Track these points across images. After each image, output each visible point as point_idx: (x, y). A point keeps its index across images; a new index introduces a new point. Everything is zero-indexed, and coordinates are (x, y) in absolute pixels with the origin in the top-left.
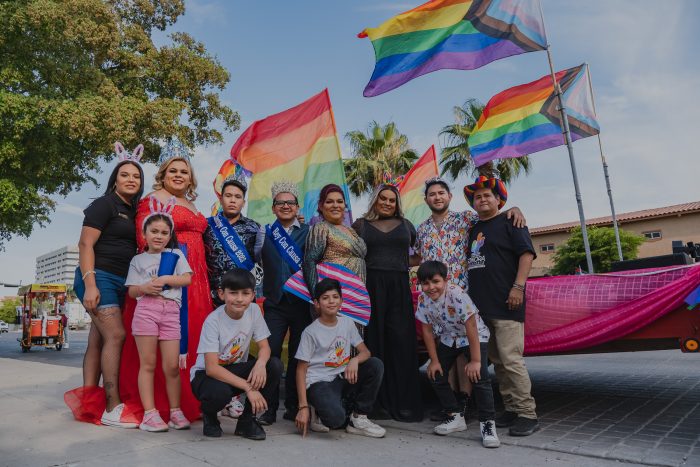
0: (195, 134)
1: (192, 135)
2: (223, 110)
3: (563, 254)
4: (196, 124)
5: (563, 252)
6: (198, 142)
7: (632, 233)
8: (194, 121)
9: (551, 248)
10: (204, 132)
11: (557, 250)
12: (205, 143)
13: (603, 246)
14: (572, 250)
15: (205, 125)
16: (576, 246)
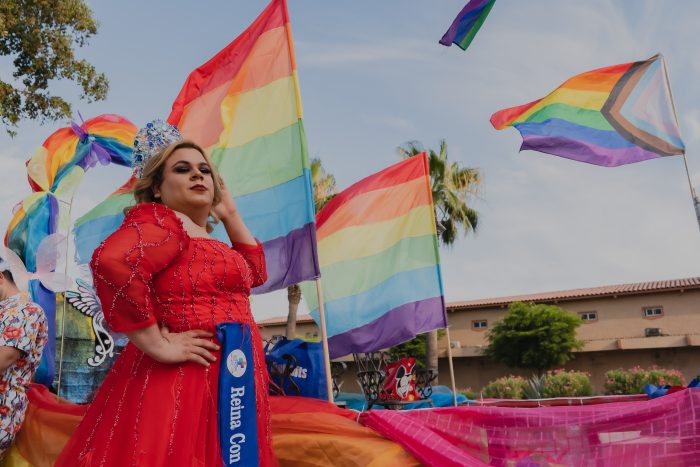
0: (23, 99)
1: (17, 100)
2: (80, 67)
3: (499, 332)
4: (27, 83)
5: (499, 329)
6: (26, 114)
7: (572, 313)
8: (25, 77)
9: (484, 324)
10: (39, 98)
11: (492, 327)
12: (40, 116)
13: (542, 326)
14: (509, 328)
15: (44, 86)
16: (513, 324)
